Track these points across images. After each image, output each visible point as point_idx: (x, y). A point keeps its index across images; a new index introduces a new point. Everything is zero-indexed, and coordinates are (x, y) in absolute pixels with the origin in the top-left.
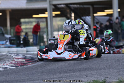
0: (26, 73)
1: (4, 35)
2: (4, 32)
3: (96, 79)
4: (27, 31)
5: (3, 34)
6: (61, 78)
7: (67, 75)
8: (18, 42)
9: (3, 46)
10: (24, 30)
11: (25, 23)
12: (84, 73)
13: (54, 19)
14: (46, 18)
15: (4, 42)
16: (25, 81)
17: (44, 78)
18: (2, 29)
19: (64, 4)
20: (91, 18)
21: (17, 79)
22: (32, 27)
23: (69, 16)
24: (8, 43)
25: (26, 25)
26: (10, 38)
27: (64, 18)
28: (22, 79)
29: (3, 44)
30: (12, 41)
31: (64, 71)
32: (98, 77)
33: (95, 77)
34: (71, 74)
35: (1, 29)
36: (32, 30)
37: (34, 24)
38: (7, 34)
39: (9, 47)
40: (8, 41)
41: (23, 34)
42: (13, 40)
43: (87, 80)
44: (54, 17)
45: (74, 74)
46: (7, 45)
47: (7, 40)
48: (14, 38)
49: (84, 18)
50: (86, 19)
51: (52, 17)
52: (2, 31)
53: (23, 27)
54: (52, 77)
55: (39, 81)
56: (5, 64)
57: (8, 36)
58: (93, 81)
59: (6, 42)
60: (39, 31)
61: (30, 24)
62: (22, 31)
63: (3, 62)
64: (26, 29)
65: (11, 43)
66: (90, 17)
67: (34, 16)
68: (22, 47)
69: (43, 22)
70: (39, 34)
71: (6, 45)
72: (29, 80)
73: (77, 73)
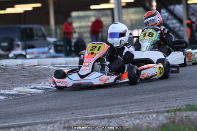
0: (81, 96)
1: (45, 39)
2: (46, 33)
3: (191, 103)
4: (82, 30)
5: (44, 37)
6: (136, 102)
7: (145, 98)
8: (68, 48)
9: (45, 56)
10: (77, 30)
11: (79, 18)
12: (172, 95)
13: (124, 10)
14: (112, 9)
15: (46, 49)
16: (78, 109)
17: (108, 103)
18: (43, 28)
20: (183, 8)
21: (67, 106)
22: (90, 24)
23: (147, 5)
24: (52, 51)
25: (81, 22)
26: (55, 42)
27: (141, 9)
28: (74, 105)
29: (44, 53)
30: (59, 48)
31: (140, 92)
32: (195, 100)
33: (190, 99)
34: (151, 96)
35: (41, 29)
36: (89, 29)
37: (93, 19)
38: (51, 36)
39: (54, 57)
40: (53, 47)
41: (75, 36)
42: (61, 46)
43: (176, 105)
44: (124, 7)
45: (157, 95)
46: (51, 53)
47: (50, 46)
48: (62, 43)
49: (172, 7)
50: (176, 9)
51: (121, 7)
52: (42, 32)
53: (75, 25)
54: (121, 101)
55: (100, 109)
56: (47, 83)
57: (52, 40)
58: (186, 105)
59: (49, 49)
60: (101, 29)
61: (87, 20)
62: (73, 31)
63: (43, 80)
64: (80, 27)
65: (57, 51)
66: (182, 6)
67: (93, 7)
68: (74, 57)
69: (107, 16)
70: (100, 35)
71: (49, 55)
72: (85, 107)
73: (160, 95)
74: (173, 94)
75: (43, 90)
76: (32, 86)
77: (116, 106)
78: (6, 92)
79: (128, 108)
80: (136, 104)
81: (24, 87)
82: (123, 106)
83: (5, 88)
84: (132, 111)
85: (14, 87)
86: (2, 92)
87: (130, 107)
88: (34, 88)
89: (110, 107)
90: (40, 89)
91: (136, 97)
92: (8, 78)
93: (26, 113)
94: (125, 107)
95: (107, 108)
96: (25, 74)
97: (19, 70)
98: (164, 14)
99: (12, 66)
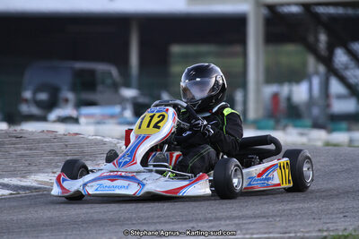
6: (264, 217)
7: (284, 211)
19: (297, 4)
28: (142, 215)
34: (296, 206)
43: (342, 228)
45: (307, 205)
49: (355, 46)
54: (235, 213)
55: (191, 225)
72: (163, 220)
73: (314, 205)
74: (339, 204)
77: (223, 223)
78: (15, 181)
79: (246, 226)
80: (265, 220)
81: (51, 174)
82: (237, 222)
83: (13, 174)
84: (252, 234)
85: (30, 172)
86: (6, 181)
87: (252, 226)
89: (211, 224)
91: (266, 206)
92: (22, 155)
93: (44, 225)
94: (239, 224)
95: (206, 224)
96: (57, 149)
97: (46, 141)
98: (341, 57)
99: (32, 133)
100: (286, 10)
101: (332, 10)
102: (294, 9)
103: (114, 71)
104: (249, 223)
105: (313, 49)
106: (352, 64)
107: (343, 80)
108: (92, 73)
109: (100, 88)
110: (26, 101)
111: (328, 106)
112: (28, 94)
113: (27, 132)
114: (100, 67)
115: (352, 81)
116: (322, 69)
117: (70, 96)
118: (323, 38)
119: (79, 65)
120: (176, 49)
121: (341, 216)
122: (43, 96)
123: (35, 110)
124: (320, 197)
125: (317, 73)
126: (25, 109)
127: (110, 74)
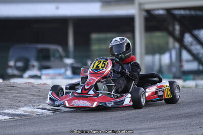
6: (155, 128)
7: (165, 125)
19: (163, 9)
31: (160, 118)
34: (172, 122)
43: (200, 134)
45: (178, 122)
73: (183, 121)
74: (196, 120)
75: (52, 110)
76: (41, 107)
78: (12, 111)
79: (145, 134)
81: (32, 107)
82: (139, 131)
83: (10, 107)
85: (20, 106)
86: (7, 111)
87: (148, 134)
88: (42, 109)
90: (49, 110)
91: (155, 122)
92: (15, 97)
94: (141, 133)
96: (34, 93)
97: (28, 88)
98: (188, 38)
99: (20, 84)
100: (157, 12)
101: (182, 12)
102: (161, 12)
103: (60, 49)
104: (147, 132)
105: (172, 34)
106: (195, 42)
107: (189, 51)
108: (48, 50)
109: (52, 59)
110: (11, 67)
111: (181, 66)
112: (12, 63)
113: (17, 83)
114: (52, 47)
115: (195, 52)
116: (177, 45)
117: (35, 63)
118: (177, 28)
119: (40, 46)
120: (94, 36)
121: (199, 127)
122: (20, 64)
123: (16, 72)
124: (185, 116)
125: (174, 48)
126: (10, 71)
127: (58, 51)
